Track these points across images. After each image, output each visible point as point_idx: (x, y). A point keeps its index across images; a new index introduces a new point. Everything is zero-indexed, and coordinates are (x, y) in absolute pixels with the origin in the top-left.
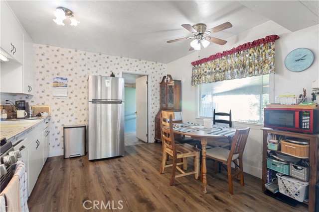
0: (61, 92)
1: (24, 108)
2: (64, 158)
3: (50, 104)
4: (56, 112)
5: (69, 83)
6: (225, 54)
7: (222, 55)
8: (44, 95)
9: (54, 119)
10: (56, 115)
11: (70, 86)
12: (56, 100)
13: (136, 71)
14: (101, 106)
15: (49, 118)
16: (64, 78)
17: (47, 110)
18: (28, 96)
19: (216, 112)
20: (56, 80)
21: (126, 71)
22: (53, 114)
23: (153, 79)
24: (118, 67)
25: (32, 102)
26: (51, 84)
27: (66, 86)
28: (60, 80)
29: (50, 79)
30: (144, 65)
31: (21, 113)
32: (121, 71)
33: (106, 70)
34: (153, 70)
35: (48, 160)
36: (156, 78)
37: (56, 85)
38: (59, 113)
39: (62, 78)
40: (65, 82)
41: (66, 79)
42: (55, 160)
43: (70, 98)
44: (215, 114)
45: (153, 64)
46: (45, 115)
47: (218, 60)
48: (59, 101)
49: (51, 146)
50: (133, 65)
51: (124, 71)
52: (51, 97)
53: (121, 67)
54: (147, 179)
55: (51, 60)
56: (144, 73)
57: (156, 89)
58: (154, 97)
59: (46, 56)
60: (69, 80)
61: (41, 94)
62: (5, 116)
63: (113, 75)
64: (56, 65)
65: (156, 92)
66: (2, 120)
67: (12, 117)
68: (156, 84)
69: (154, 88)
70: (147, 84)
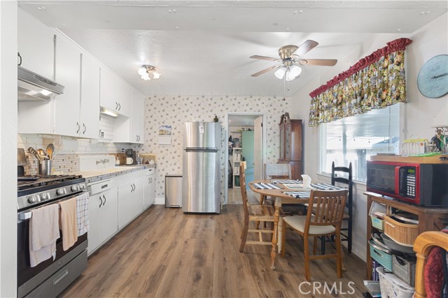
0: (166, 140)
1: (131, 156)
2: (166, 207)
3: (156, 151)
4: (161, 160)
5: (173, 131)
6: (342, 76)
7: (338, 79)
8: (152, 143)
9: (160, 167)
10: (162, 164)
11: (174, 134)
12: (161, 149)
13: (246, 111)
14: (203, 155)
15: (155, 166)
16: (169, 125)
17: (154, 158)
18: (140, 145)
19: (335, 166)
20: (161, 128)
21: (233, 113)
22: (158, 162)
23: (270, 120)
24: (223, 108)
25: (143, 150)
26: (158, 133)
27: (170, 134)
28: (165, 129)
29: (157, 128)
30: (258, 102)
31: (129, 161)
32: (226, 114)
33: (210, 113)
34: (269, 108)
35: (153, 207)
36: (274, 118)
37: (162, 133)
38: (164, 161)
39: (166, 126)
40: (169, 129)
41: (170, 127)
42: (158, 207)
43: (174, 146)
44: (334, 169)
45: (269, 99)
46: (151, 162)
47: (335, 88)
48: (164, 149)
49: (156, 194)
50: (242, 104)
51: (230, 113)
52: (157, 145)
53: (227, 109)
54: (222, 240)
55: (158, 109)
56: (257, 113)
57: (275, 133)
58: (271, 144)
59: (154, 106)
60: (173, 127)
61: (149, 143)
62: (118, 162)
63: (216, 120)
64: (162, 113)
65: (274, 137)
66: (116, 165)
67: (123, 163)
68: (274, 125)
69: (271, 132)
70: (262, 126)
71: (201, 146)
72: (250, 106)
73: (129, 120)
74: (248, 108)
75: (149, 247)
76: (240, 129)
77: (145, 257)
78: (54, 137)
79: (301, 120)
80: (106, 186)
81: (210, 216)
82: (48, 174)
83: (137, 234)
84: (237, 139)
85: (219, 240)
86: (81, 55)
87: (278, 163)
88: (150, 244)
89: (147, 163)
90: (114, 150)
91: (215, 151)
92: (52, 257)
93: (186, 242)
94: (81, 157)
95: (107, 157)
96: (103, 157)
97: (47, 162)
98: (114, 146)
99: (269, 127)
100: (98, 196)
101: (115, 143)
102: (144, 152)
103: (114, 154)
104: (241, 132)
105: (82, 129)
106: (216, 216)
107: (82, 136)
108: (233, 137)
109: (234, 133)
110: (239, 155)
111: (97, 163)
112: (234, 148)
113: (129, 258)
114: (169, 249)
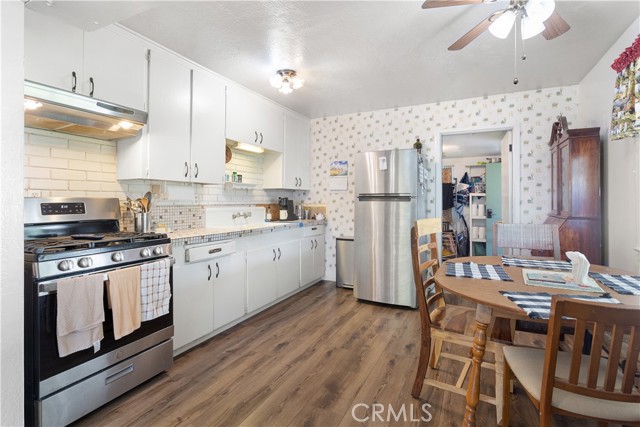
0: (340, 183)
1: (285, 207)
2: (337, 286)
3: (326, 201)
4: (334, 215)
5: (351, 169)
8: (321, 189)
9: (331, 224)
10: (334, 219)
11: (351, 173)
12: (334, 196)
13: (475, 124)
15: (325, 222)
16: (344, 161)
17: (322, 210)
18: (305, 192)
20: (334, 166)
21: (451, 131)
22: (329, 217)
23: (527, 137)
24: (432, 125)
25: (309, 199)
26: (329, 173)
27: (346, 174)
28: (338, 166)
29: (327, 166)
30: (499, 105)
31: (283, 214)
32: (437, 133)
34: (526, 114)
36: (536, 132)
37: (335, 173)
38: (337, 216)
39: (340, 162)
40: (344, 167)
41: (346, 162)
45: (527, 96)
46: (319, 217)
48: (337, 198)
49: (327, 265)
50: (467, 112)
51: (445, 131)
52: (328, 191)
53: (439, 125)
54: (392, 362)
55: (328, 138)
56: (501, 127)
57: (539, 161)
58: (532, 185)
59: (324, 133)
60: (350, 164)
61: (318, 188)
62: (270, 216)
63: (418, 146)
64: (334, 143)
65: (539, 170)
66: (267, 221)
67: (276, 218)
68: (538, 147)
69: (531, 161)
70: (511, 150)
71: (392, 190)
72: (483, 115)
73: (280, 158)
74: (480, 118)
75: (271, 349)
76: (483, 159)
77: (255, 366)
78: (159, 183)
79: (598, 130)
80: (219, 250)
81: (398, 311)
82: (145, 231)
83: (271, 325)
84: (478, 179)
85: (388, 361)
86: (192, 71)
87: (546, 223)
88: (276, 345)
89: (314, 218)
90: (266, 200)
91: (407, 198)
92: (93, 348)
93: (329, 353)
94: (207, 209)
95: (252, 209)
96: (243, 210)
97: (143, 215)
98: (264, 193)
99: (526, 150)
100: (206, 264)
101: (266, 190)
102: (309, 202)
103: (264, 205)
104: (483, 165)
105: (193, 171)
106: (407, 313)
107: (194, 180)
108: (470, 176)
109: (471, 167)
110: (481, 206)
111: (234, 217)
112: (471, 195)
113: (236, 362)
114: (296, 361)
